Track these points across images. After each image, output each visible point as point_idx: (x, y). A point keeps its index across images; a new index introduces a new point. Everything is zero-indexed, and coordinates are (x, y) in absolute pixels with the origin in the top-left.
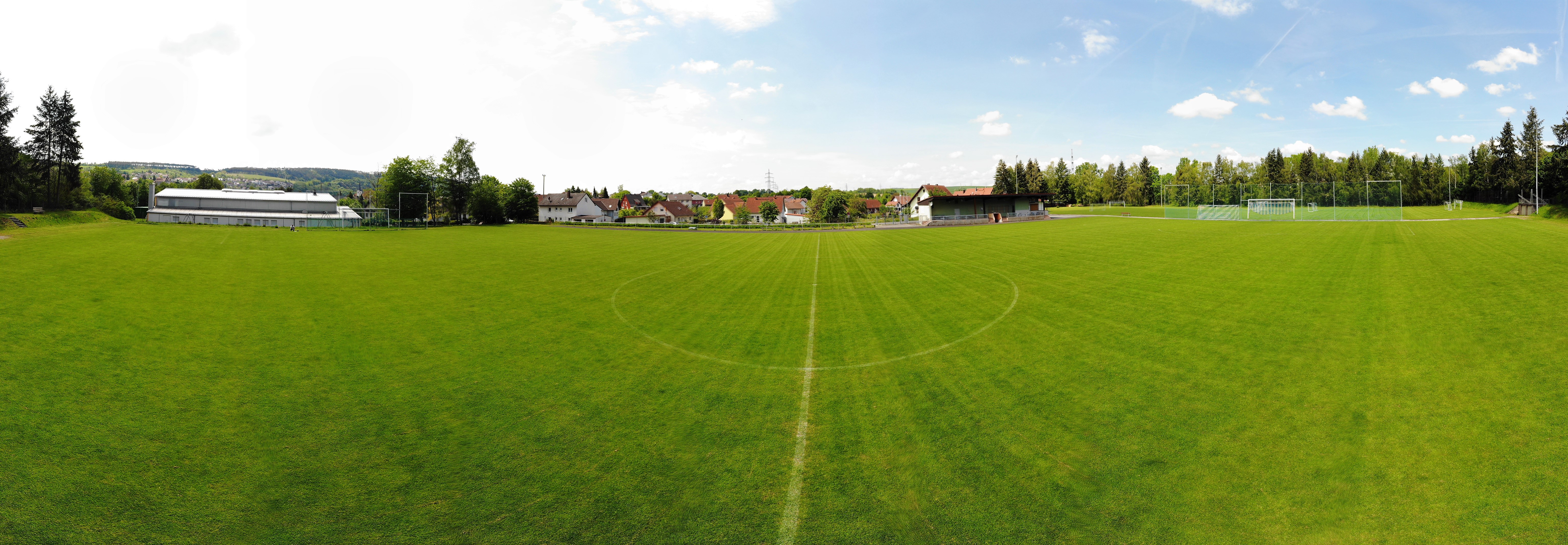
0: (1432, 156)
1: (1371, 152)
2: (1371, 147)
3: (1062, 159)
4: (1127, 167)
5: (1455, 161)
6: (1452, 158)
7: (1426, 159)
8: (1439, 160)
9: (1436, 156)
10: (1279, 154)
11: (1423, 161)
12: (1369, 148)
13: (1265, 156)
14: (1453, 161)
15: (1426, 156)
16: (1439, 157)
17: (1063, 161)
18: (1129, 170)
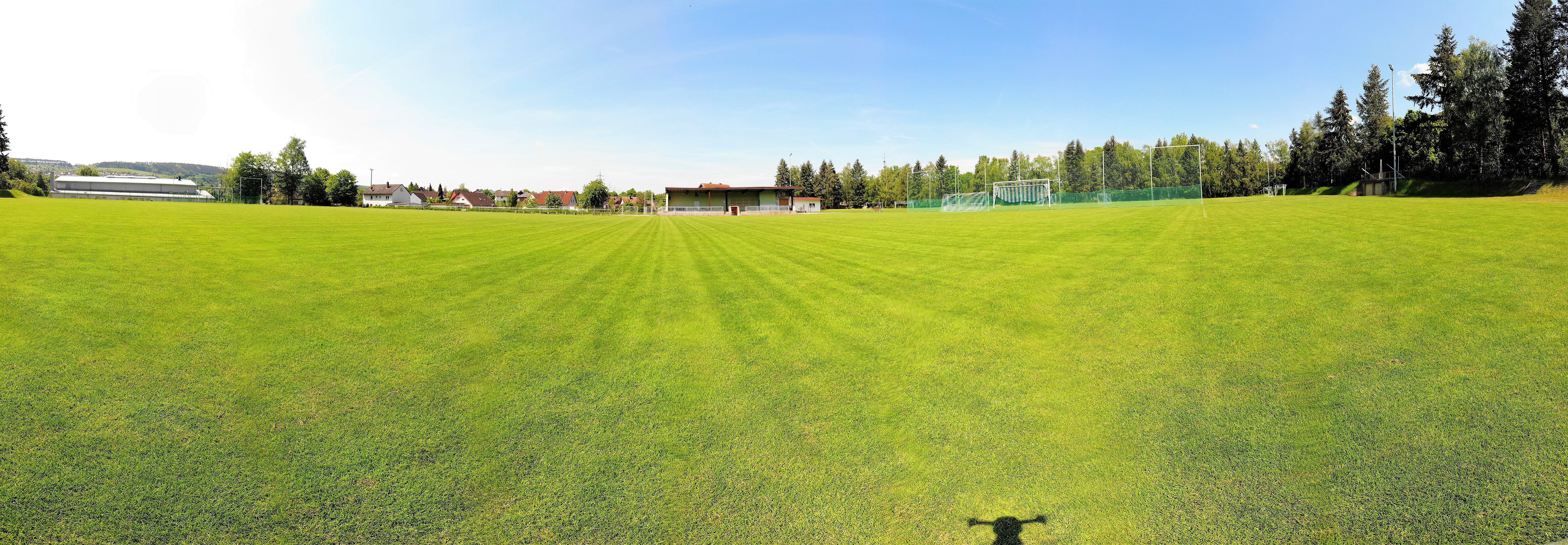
0: (1247, 142)
1: (1179, 140)
2: (1179, 134)
3: (857, 161)
4: (923, 166)
5: (1273, 147)
6: (1269, 143)
7: (1240, 145)
8: (1255, 146)
9: (1252, 141)
10: (1078, 145)
11: (1237, 147)
12: (1177, 135)
13: (1064, 148)
14: (1271, 147)
15: (1240, 142)
16: (1255, 142)
17: (859, 162)
18: (925, 169)
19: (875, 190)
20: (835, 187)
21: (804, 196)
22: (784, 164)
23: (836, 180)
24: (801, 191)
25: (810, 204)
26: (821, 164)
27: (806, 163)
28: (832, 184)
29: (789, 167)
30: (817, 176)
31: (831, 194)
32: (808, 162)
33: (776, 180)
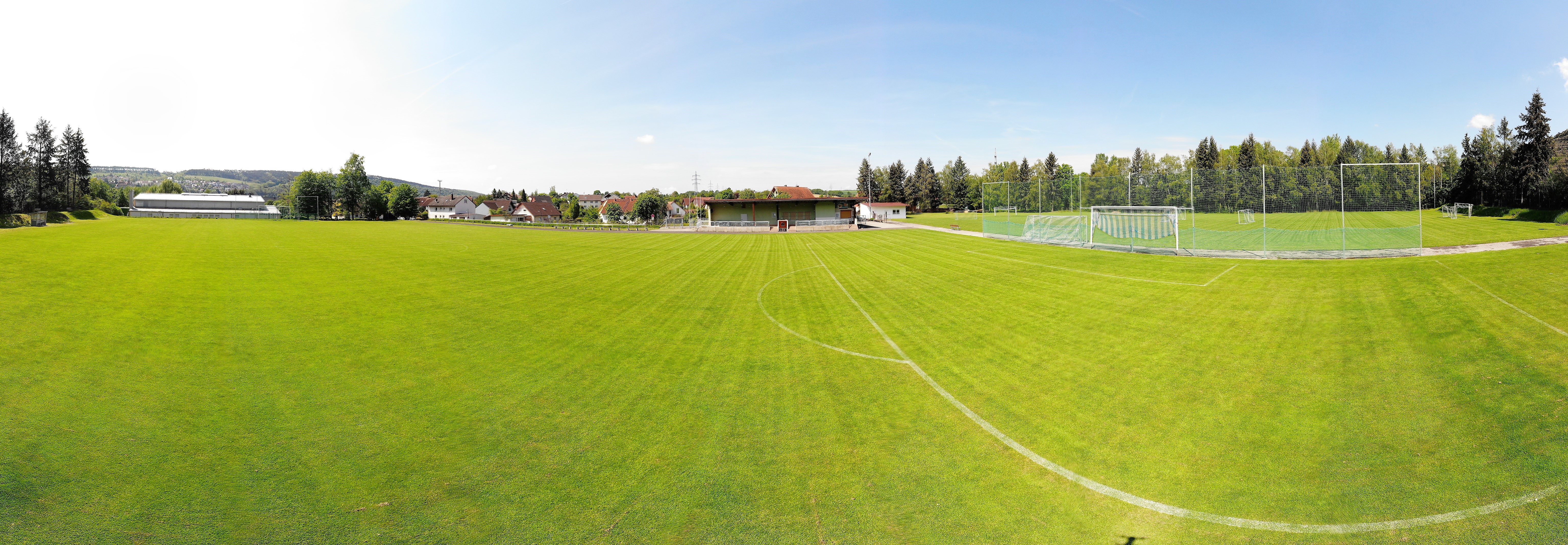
0: (1412, 146)
1: (1330, 142)
2: (1331, 136)
4: (1031, 165)
7: (1404, 150)
9: (1417, 147)
12: (1328, 137)
14: (1439, 155)
15: (1404, 147)
18: (1033, 168)
21: (891, 201)
22: (866, 165)
23: (934, 181)
24: (887, 195)
26: (917, 163)
27: (896, 163)
28: (929, 185)
29: (873, 167)
30: (911, 177)
31: (927, 196)
32: (899, 161)
33: (858, 183)
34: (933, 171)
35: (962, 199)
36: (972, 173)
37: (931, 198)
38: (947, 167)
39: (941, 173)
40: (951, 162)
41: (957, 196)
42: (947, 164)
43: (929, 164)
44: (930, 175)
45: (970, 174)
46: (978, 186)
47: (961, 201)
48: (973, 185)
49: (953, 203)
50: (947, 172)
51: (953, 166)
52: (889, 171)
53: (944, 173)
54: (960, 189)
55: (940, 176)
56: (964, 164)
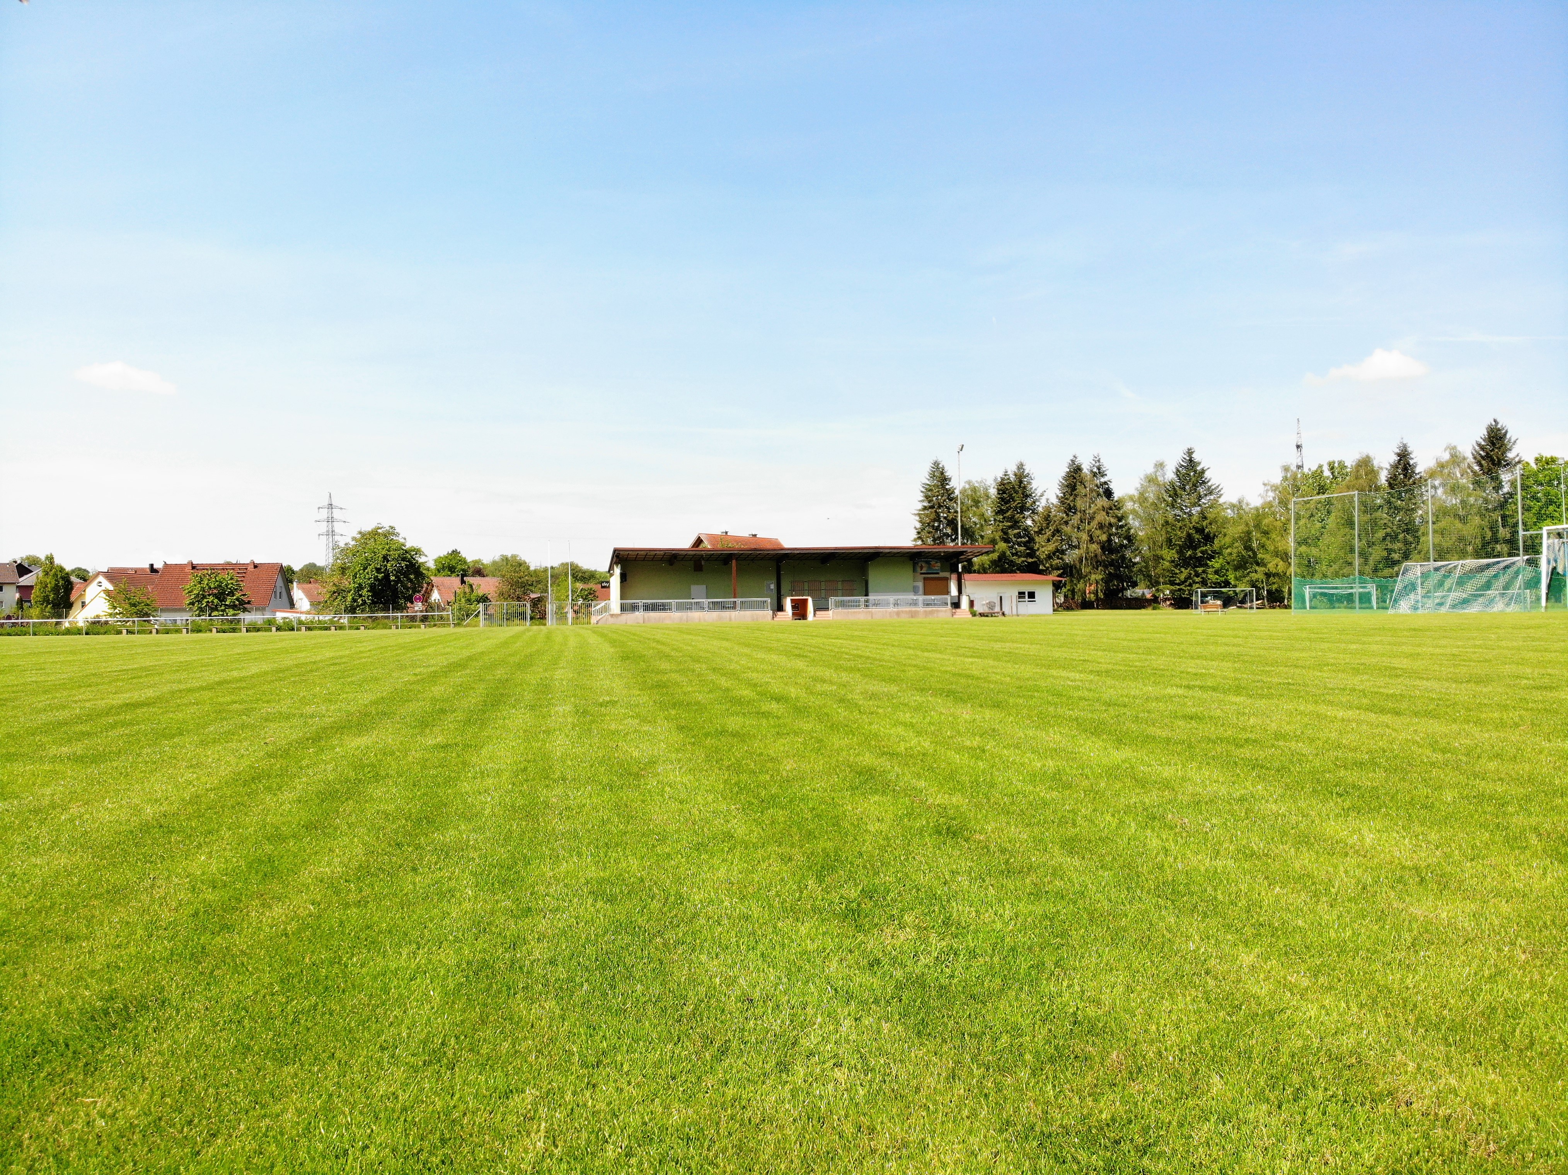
3: (1190, 452)
4: (1422, 463)
17: (1196, 457)
18: (1432, 474)
19: (1248, 548)
20: (1109, 540)
21: (1003, 571)
22: (940, 478)
23: (1113, 520)
24: (995, 556)
25: (1021, 594)
26: (1063, 470)
27: (1012, 469)
28: (1098, 532)
29: (957, 484)
30: (1048, 509)
31: (1096, 563)
32: (1021, 466)
33: (918, 525)
34: (1108, 493)
35: (1200, 570)
36: (1228, 497)
37: (1106, 567)
38: (1151, 480)
39: (1131, 498)
40: (1160, 466)
41: (1185, 562)
42: (1150, 470)
43: (1099, 472)
44: (1102, 502)
45: (1221, 501)
46: (1249, 533)
47: (1197, 575)
48: (1234, 531)
49: (1172, 583)
50: (1151, 496)
51: (1170, 475)
52: (993, 492)
53: (1142, 498)
54: (1190, 542)
55: (1129, 505)
56: (1203, 471)
